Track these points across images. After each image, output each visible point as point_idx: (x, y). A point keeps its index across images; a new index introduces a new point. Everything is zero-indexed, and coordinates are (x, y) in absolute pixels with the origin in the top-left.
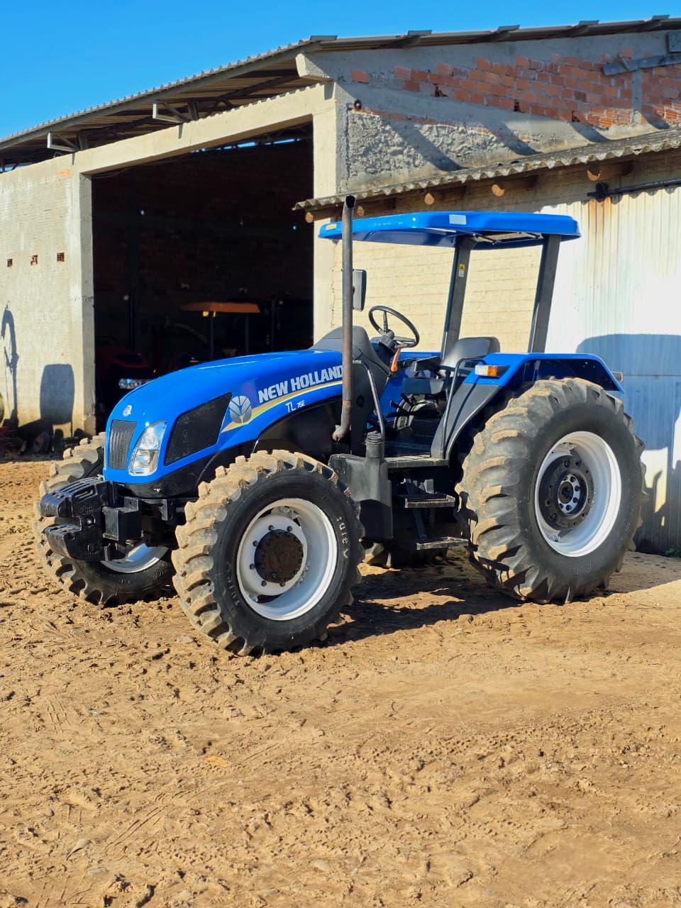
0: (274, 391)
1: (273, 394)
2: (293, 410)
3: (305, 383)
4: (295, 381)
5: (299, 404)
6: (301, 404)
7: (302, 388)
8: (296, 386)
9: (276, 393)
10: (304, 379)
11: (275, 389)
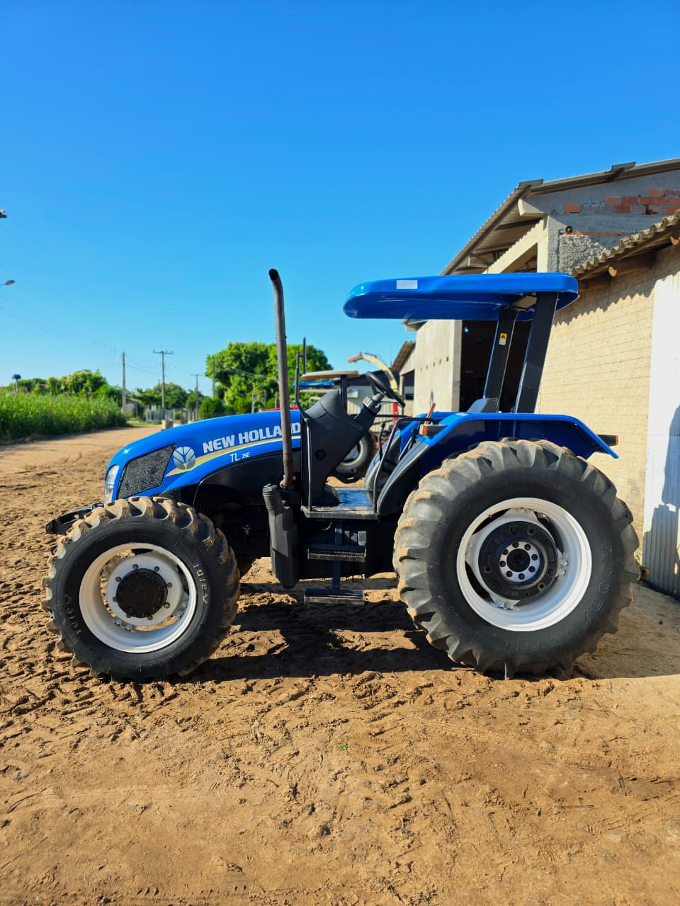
0: (220, 444)
1: (218, 446)
2: (236, 460)
3: (254, 438)
4: (243, 436)
5: (244, 455)
6: (246, 455)
7: (250, 442)
8: (244, 440)
9: (222, 445)
10: (254, 434)
11: (221, 441)
